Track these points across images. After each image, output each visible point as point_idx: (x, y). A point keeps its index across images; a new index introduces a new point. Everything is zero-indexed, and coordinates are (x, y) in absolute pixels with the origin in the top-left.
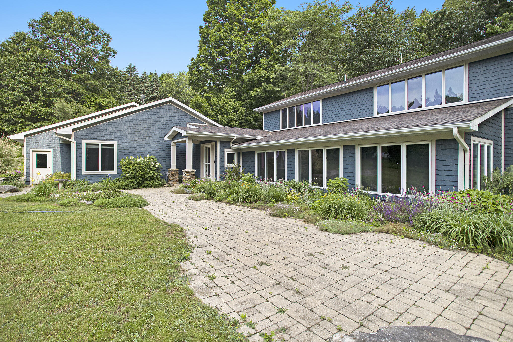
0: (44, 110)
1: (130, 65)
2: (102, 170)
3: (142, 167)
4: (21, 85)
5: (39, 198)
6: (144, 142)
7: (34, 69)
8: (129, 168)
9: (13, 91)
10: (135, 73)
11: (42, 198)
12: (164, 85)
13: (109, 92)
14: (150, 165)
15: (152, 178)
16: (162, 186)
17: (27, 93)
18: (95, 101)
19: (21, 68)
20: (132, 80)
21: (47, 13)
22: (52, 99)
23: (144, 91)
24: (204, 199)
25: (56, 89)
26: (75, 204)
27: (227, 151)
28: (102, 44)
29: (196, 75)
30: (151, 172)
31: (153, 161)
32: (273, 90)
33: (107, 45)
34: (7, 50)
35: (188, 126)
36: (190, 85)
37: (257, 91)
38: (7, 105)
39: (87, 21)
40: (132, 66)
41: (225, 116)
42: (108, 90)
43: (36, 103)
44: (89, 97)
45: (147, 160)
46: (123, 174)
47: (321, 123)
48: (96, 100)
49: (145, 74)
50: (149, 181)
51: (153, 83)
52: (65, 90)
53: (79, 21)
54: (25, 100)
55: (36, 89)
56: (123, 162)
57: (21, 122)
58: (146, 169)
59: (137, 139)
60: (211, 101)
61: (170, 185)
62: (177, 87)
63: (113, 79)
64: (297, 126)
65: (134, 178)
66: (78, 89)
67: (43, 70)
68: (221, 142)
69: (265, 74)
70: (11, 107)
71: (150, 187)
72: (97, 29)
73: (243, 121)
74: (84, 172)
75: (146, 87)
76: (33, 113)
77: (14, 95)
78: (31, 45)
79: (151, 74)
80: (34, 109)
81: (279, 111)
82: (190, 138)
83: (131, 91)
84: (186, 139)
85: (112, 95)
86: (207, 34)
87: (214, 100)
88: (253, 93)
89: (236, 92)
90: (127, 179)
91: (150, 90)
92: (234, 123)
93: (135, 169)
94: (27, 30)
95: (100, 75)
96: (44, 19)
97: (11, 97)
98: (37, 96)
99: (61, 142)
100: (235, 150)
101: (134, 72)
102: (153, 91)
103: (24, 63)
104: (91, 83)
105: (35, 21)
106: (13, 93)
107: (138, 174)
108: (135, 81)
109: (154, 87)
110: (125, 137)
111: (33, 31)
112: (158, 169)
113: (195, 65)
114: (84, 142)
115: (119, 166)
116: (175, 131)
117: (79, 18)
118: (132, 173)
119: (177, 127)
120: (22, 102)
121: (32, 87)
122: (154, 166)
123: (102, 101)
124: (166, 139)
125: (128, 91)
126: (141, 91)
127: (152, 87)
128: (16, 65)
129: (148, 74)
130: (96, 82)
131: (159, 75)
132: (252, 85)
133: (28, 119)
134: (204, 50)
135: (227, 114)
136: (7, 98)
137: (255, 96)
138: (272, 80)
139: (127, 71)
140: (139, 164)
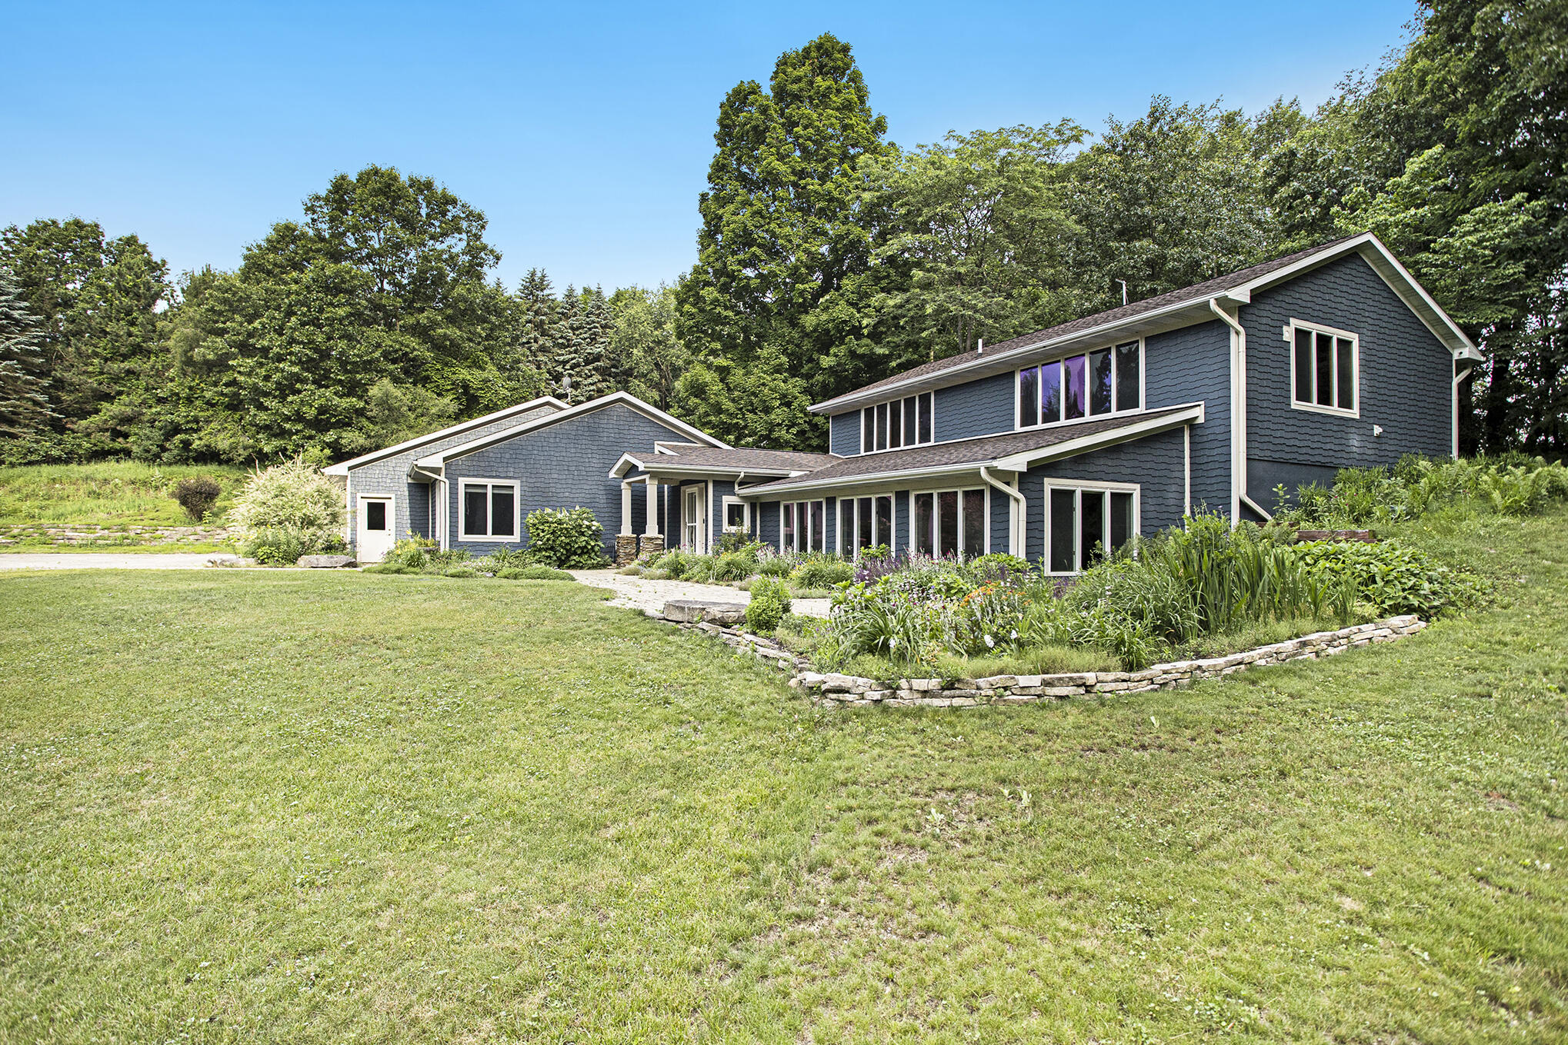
0: (345, 403)
1: (533, 274)
2: (494, 533)
3: (566, 529)
4: (296, 348)
5: (413, 569)
6: (570, 481)
7: (321, 310)
8: (543, 531)
9: (279, 362)
10: (546, 292)
11: (417, 570)
12: (621, 323)
13: (484, 354)
14: (581, 526)
15: (584, 551)
16: (604, 566)
17: (308, 364)
18: (454, 377)
19: (295, 309)
20: (537, 313)
21: (343, 178)
22: (359, 377)
23: (568, 340)
24: (664, 578)
25: (367, 353)
26: (471, 575)
27: (727, 500)
28: (464, 236)
29: (692, 316)
30: (583, 538)
31: (587, 519)
32: (874, 354)
33: (478, 237)
34: (260, 268)
35: (657, 449)
36: (680, 339)
37: (836, 356)
38: (266, 394)
39: (429, 185)
40: (539, 275)
41: (762, 415)
42: (481, 347)
43: (327, 387)
44: (439, 366)
45: (574, 517)
46: (532, 542)
47: (932, 443)
48: (454, 373)
49: (570, 294)
50: (579, 555)
51: (593, 318)
52: (385, 355)
53: (411, 186)
54: (304, 381)
55: (325, 355)
56: (530, 519)
57: (298, 431)
58: (574, 532)
59: (556, 476)
60: (731, 379)
61: (619, 565)
62: (656, 329)
63: (493, 319)
64: (892, 446)
65: (552, 548)
66: (414, 349)
67: (341, 312)
68: (715, 482)
69: (852, 316)
70: (275, 397)
71: (582, 568)
72: (454, 202)
73: (806, 427)
74: (462, 537)
75: (572, 328)
76: (322, 410)
77: (283, 371)
78: (311, 254)
79: (587, 291)
80: (323, 401)
81: (859, 411)
82: (654, 475)
83: (536, 341)
84: (647, 477)
85: (492, 359)
86: (716, 215)
87: (737, 376)
88: (826, 361)
89: (788, 355)
90: (540, 550)
91: (585, 336)
92: (783, 432)
93: (553, 533)
94: (301, 220)
95: (463, 314)
96: (337, 192)
97: (276, 377)
98: (328, 371)
99: (410, 481)
100: (745, 498)
101: (542, 290)
102: (593, 340)
103: (301, 297)
104: (445, 334)
105: (318, 198)
106: (281, 366)
107: (558, 542)
108: (545, 314)
109: (596, 327)
110: (534, 471)
111: (314, 220)
112: (596, 535)
113: (689, 291)
114: (462, 481)
115: (525, 527)
116: (627, 462)
117: (411, 179)
118: (548, 540)
119: (631, 453)
120: (298, 386)
121: (316, 350)
122: (589, 527)
123: (469, 377)
124: (612, 475)
125: (528, 343)
126: (560, 341)
127: (590, 329)
128: (280, 301)
129: (579, 292)
130: (454, 332)
131: (608, 294)
132: (825, 340)
133: (310, 424)
134: (709, 256)
135: (767, 410)
136: (267, 378)
137: (831, 367)
138: (865, 331)
139: (526, 288)
140: (560, 522)
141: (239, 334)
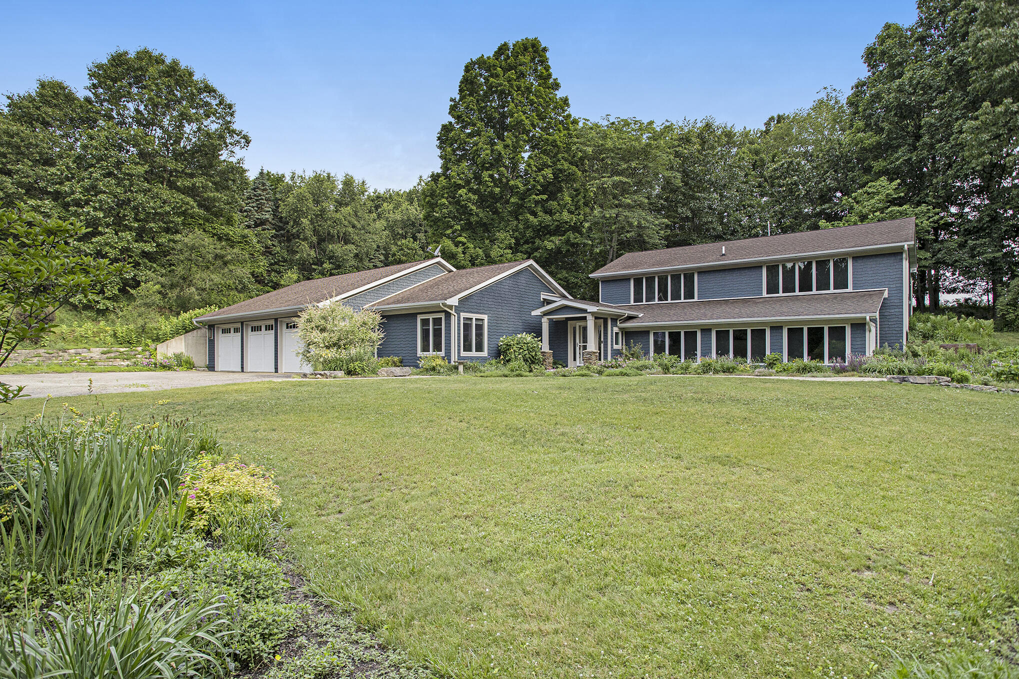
2: (476, 351)
6: (507, 317)
21: (124, 53)
27: (615, 330)
35: (542, 296)
47: (696, 299)
59: (501, 313)
64: (660, 299)
68: (611, 319)
74: (462, 353)
81: (629, 279)
84: (588, 315)
98: (122, 218)
100: (620, 329)
105: (101, 66)
110: (493, 310)
114: (462, 315)
116: (562, 305)
124: (537, 313)
141: (28, 177)
